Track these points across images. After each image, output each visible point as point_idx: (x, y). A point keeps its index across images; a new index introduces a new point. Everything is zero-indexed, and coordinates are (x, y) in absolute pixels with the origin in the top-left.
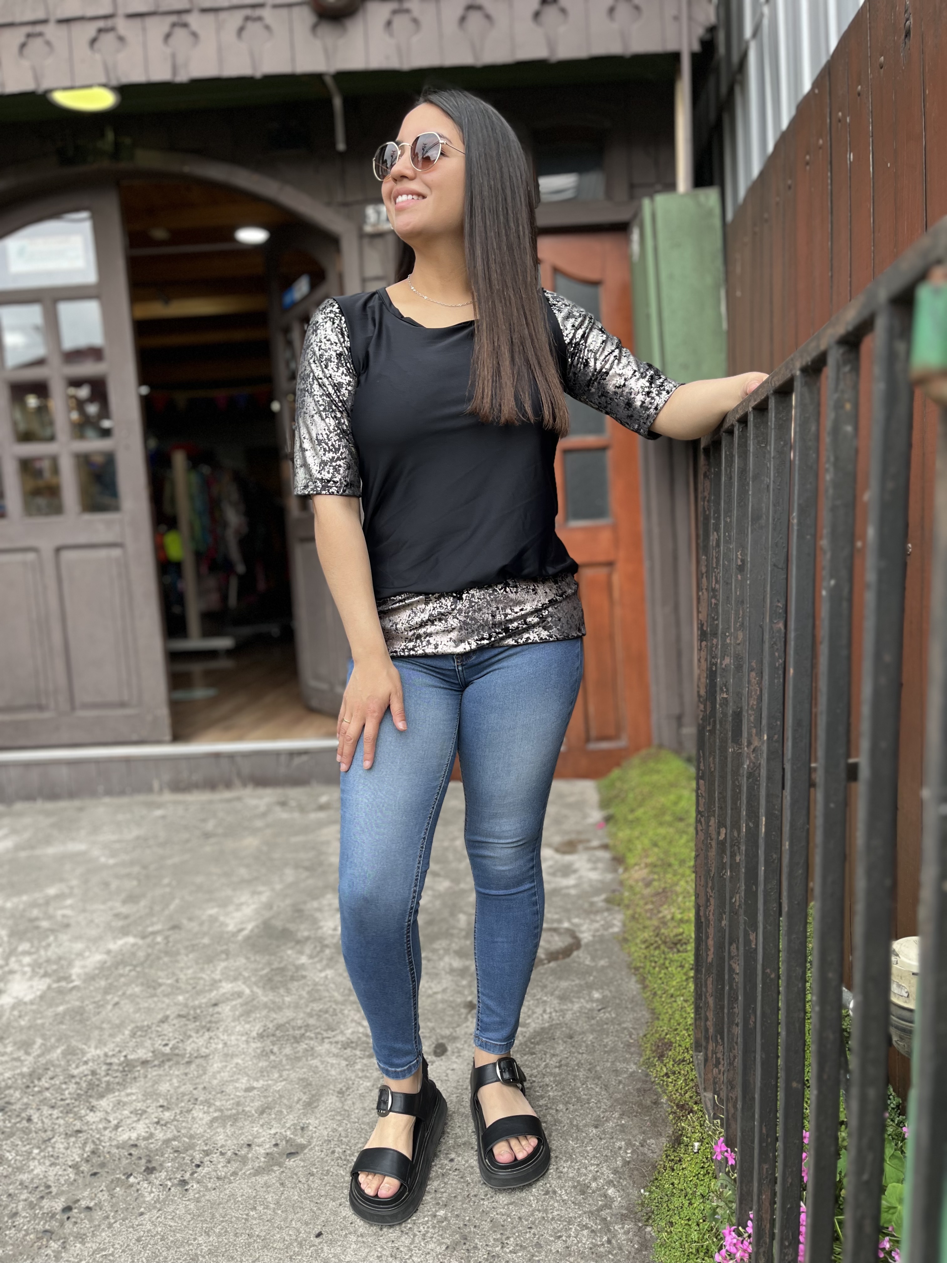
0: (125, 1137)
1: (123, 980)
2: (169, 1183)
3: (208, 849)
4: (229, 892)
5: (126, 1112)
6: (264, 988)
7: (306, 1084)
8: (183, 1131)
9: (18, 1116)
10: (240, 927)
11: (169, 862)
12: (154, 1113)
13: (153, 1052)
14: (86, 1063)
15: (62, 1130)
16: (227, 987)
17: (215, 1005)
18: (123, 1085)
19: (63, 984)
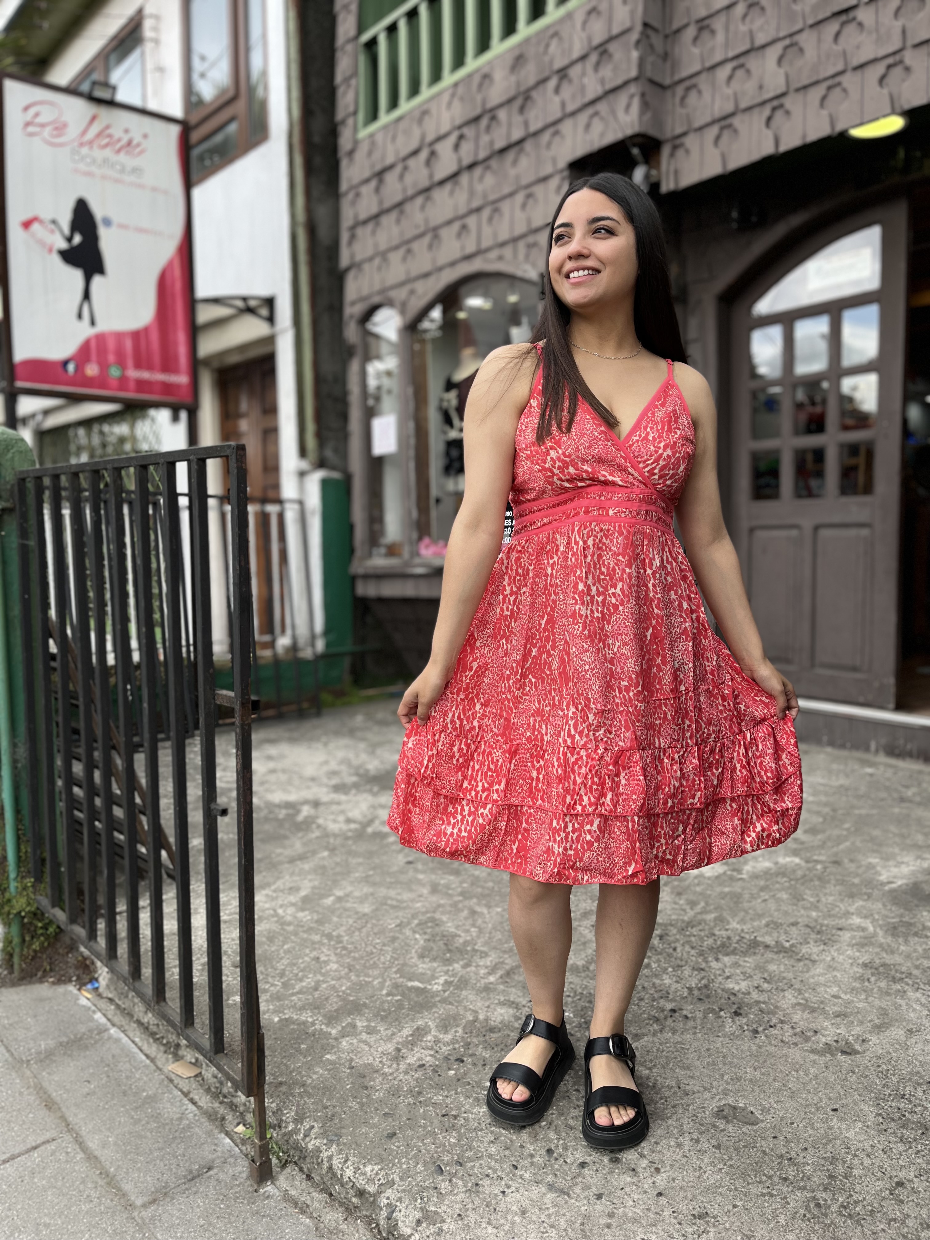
0: (731, 986)
1: (777, 886)
2: (746, 1028)
3: (896, 810)
4: (897, 850)
5: (738, 971)
6: (886, 932)
7: (884, 1012)
8: (772, 1001)
9: (669, 944)
10: (891, 879)
11: (857, 812)
12: (757, 980)
13: (777, 942)
14: (727, 930)
15: (692, 964)
16: (856, 920)
17: (840, 929)
18: (745, 954)
19: (735, 874)
